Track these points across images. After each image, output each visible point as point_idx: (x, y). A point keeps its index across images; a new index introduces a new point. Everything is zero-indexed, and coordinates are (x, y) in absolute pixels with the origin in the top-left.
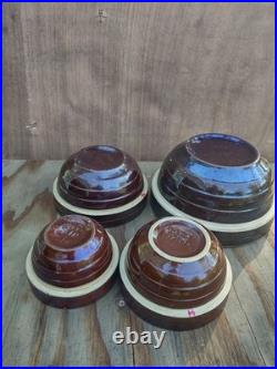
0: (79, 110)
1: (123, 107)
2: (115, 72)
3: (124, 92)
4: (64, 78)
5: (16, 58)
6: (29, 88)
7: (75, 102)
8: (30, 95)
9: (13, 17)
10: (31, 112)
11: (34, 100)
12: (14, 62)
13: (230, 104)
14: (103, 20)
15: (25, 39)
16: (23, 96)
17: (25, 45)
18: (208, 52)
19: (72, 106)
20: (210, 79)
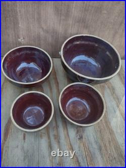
0: (47, 32)
2: (68, 11)
3: (71, 22)
4: (39, 14)
7: (45, 28)
8: (20, 23)
10: (21, 33)
11: (22, 25)
16: (16, 23)
19: (43, 28)
20: (117, 18)
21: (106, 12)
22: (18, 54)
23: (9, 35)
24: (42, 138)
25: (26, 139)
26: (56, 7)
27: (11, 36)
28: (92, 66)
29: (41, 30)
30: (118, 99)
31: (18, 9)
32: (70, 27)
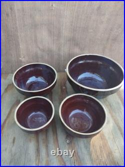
0: (43, 51)
1: (63, 49)
2: (59, 33)
3: (63, 42)
4: (36, 37)
5: (14, 28)
6: (20, 41)
7: (41, 47)
8: (21, 44)
9: (11, 9)
10: (21, 52)
11: (22, 46)
12: (12, 30)
13: (111, 45)
14: (53, 8)
15: (17, 19)
16: (17, 45)
17: (17, 22)
18: (102, 22)
19: (40, 48)
20: (103, 35)
21: (92, 31)
22: (24, 72)
23: (12, 55)
24: (31, 142)
25: (15, 143)
26: (49, 30)
27: (13, 56)
28: (98, 82)
29: (38, 49)
30: (111, 106)
31: (19, 34)
32: (63, 45)
